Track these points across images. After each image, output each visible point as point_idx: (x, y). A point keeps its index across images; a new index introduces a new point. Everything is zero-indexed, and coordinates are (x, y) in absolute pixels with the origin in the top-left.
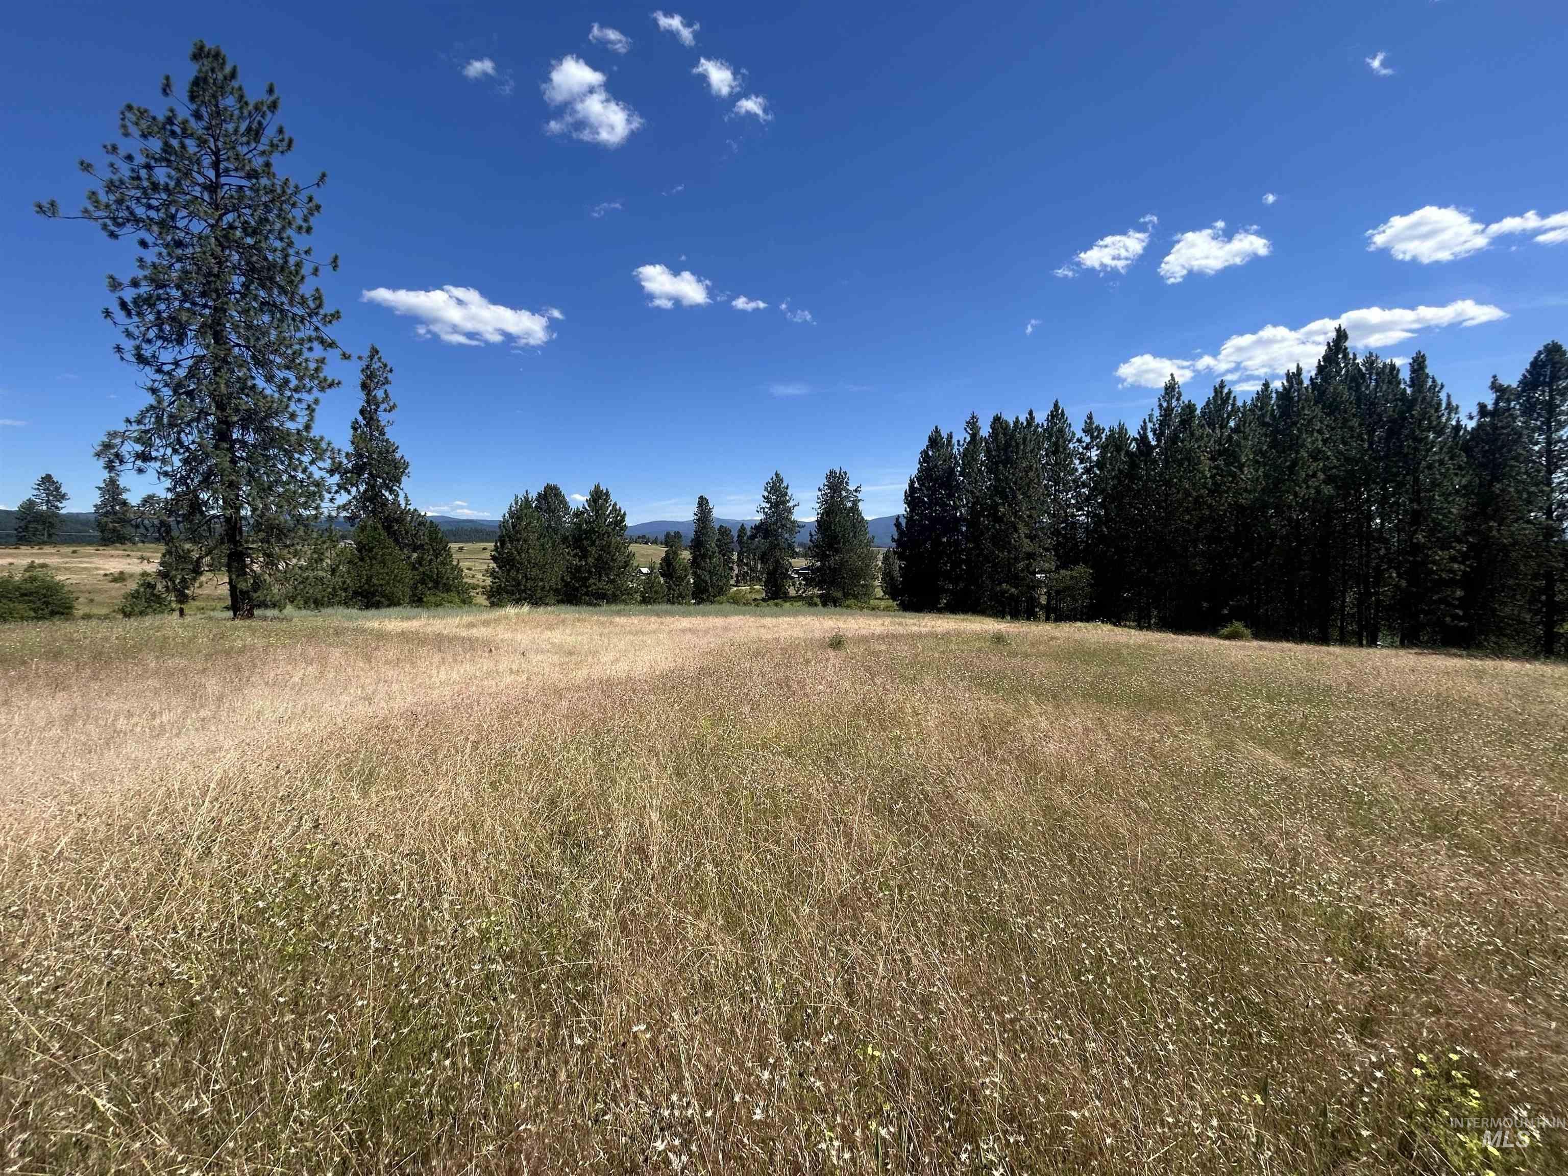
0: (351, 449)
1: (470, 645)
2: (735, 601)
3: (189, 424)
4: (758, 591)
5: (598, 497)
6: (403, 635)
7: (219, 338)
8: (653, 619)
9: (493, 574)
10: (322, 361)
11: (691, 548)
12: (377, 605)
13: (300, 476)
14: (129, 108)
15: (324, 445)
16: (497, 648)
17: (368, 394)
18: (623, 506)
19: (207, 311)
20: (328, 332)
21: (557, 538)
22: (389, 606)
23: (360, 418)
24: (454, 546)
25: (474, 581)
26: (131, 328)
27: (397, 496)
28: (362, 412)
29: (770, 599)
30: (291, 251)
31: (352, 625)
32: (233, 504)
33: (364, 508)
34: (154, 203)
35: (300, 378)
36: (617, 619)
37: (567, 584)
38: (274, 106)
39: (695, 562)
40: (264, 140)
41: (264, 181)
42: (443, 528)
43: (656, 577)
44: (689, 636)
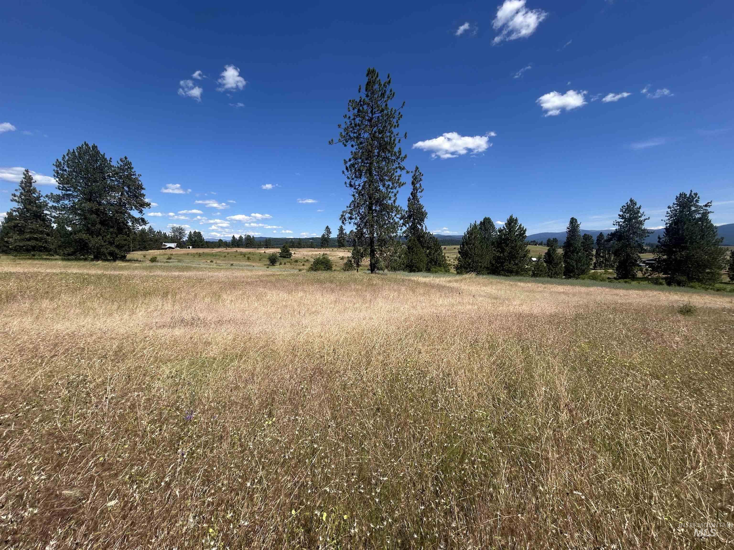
0: (407, 209)
1: (452, 290)
2: (594, 278)
3: (362, 206)
4: (610, 273)
5: (512, 222)
6: (425, 285)
7: (371, 174)
8: (540, 285)
9: (459, 259)
10: (400, 176)
11: (564, 247)
12: (414, 271)
13: (392, 221)
14: (350, 101)
15: (399, 209)
16: (462, 292)
17: (414, 186)
18: (525, 226)
19: (368, 165)
20: (403, 164)
21: (489, 243)
22: (418, 272)
23: (411, 196)
24: (443, 247)
25: (450, 262)
26: (349, 176)
27: (422, 227)
28: (412, 194)
29: (620, 278)
30: (392, 136)
31: (407, 278)
32: (372, 233)
33: (411, 232)
34: (356, 131)
35: (393, 184)
36: (519, 284)
37: (493, 265)
38: (389, 82)
39: (566, 255)
40: (386, 97)
41: (385, 112)
42: (439, 239)
43: (542, 263)
44: (563, 296)
